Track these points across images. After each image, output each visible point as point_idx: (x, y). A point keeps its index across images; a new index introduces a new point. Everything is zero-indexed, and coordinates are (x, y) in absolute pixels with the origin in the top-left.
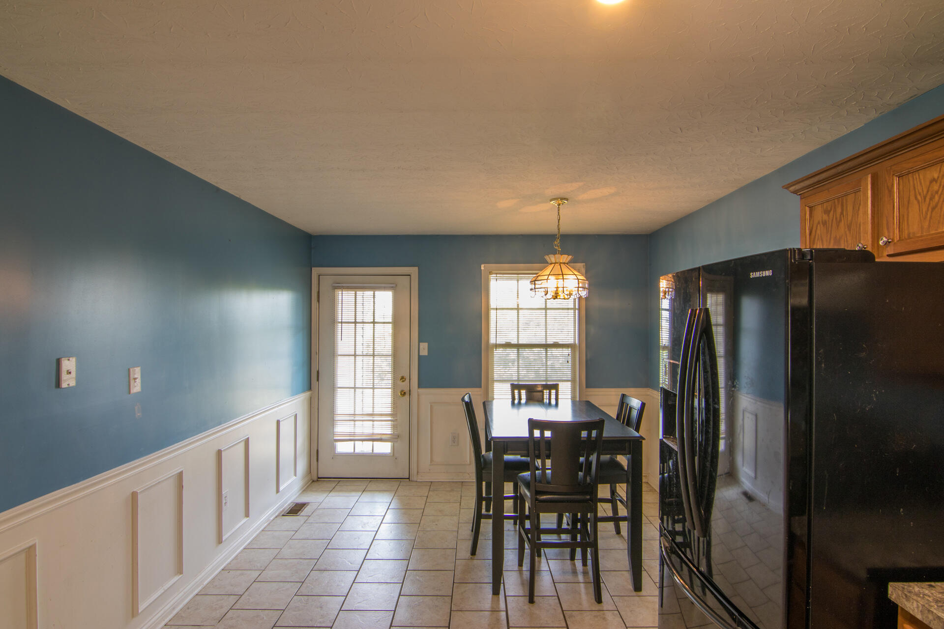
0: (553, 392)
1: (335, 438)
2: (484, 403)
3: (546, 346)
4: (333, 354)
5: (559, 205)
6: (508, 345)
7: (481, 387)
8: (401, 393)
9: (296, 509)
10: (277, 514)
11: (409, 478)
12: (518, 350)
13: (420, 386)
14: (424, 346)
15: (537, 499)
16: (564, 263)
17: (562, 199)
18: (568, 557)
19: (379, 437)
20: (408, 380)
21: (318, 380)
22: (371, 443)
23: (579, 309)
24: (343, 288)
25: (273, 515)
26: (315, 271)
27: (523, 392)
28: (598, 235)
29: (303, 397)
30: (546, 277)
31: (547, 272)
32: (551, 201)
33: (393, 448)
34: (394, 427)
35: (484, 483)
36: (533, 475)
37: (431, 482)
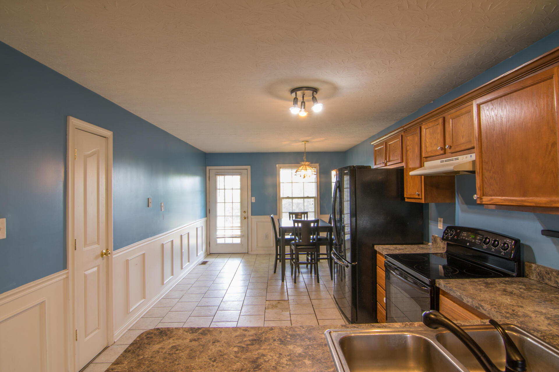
0: (306, 215)
1: (217, 237)
2: (278, 219)
3: (304, 198)
4: (216, 202)
5: (305, 143)
6: (288, 198)
7: (277, 215)
8: (244, 218)
9: (204, 263)
10: (197, 264)
11: (248, 253)
12: (292, 200)
13: (252, 215)
14: (253, 198)
15: (297, 248)
16: (307, 165)
17: (306, 141)
18: (310, 273)
19: (235, 236)
20: (247, 213)
21: (209, 213)
22: (232, 238)
23: (317, 183)
24: (219, 175)
25: (196, 264)
26: (208, 168)
27: (294, 216)
28: (324, 152)
29: (204, 219)
30: (300, 170)
31: (301, 168)
32: (302, 142)
33: (241, 241)
34: (241, 232)
35: (279, 247)
36: (295, 242)
37: (257, 254)
